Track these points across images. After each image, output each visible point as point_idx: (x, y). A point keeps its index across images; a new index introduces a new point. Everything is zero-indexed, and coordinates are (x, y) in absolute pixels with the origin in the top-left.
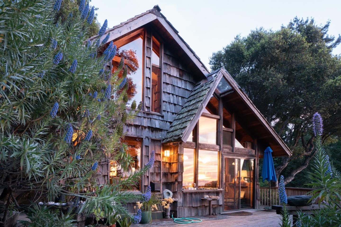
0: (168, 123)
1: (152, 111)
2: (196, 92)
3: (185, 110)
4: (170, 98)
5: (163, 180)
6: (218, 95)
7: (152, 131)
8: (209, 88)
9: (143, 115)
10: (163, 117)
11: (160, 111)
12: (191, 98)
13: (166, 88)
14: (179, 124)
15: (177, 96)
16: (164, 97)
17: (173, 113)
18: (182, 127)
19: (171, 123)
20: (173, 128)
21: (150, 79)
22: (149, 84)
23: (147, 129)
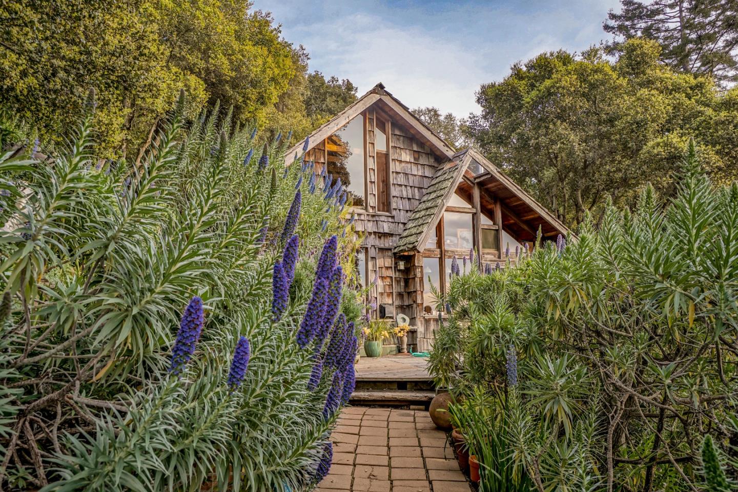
0: (400, 225)
1: (379, 210)
2: (438, 180)
3: (423, 206)
4: (402, 191)
5: (397, 303)
6: (472, 179)
7: (380, 238)
8: (452, 177)
9: (366, 218)
10: (393, 217)
11: (389, 210)
12: (431, 189)
13: (396, 179)
14: (415, 226)
15: (411, 187)
16: (394, 191)
17: (407, 211)
18: (418, 232)
19: (404, 224)
20: (407, 231)
21: (374, 170)
22: (373, 177)
23: (373, 236)
